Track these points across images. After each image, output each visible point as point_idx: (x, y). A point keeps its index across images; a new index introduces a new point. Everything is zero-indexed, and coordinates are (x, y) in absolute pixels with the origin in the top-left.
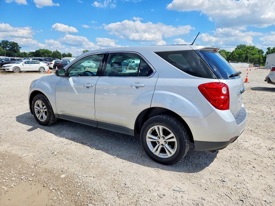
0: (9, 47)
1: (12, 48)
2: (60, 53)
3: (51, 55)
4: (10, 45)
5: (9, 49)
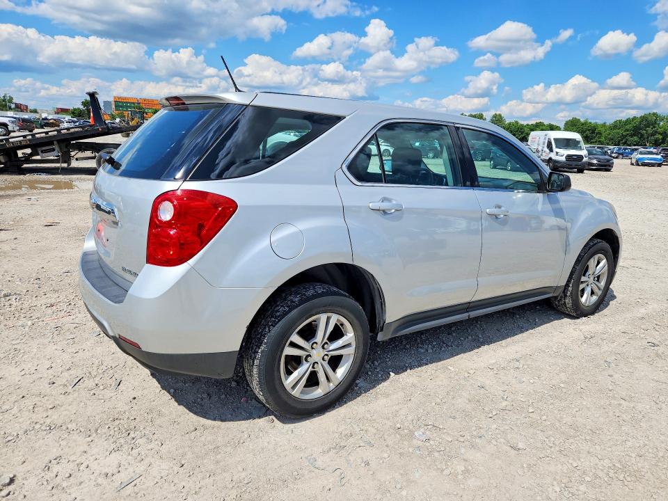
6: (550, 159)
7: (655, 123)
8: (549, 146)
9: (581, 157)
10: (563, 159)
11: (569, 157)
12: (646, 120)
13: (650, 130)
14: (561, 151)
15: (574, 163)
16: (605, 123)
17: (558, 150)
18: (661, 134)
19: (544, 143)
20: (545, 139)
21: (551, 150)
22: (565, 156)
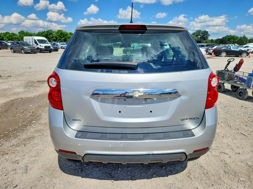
0: (200, 35)
1: (203, 36)
2: (247, 38)
3: (236, 41)
4: (202, 34)
5: (200, 38)
6: (38, 48)
7: (52, 33)
8: (36, 43)
9: (49, 47)
10: (43, 47)
11: (45, 47)
12: (49, 32)
13: (51, 36)
14: (42, 45)
15: (48, 49)
16: (34, 33)
17: (40, 44)
18: (55, 37)
19: (33, 42)
20: (32, 40)
21: (37, 44)
22: (44, 46)
